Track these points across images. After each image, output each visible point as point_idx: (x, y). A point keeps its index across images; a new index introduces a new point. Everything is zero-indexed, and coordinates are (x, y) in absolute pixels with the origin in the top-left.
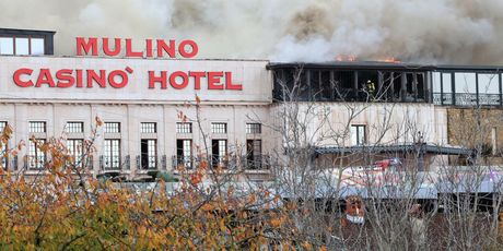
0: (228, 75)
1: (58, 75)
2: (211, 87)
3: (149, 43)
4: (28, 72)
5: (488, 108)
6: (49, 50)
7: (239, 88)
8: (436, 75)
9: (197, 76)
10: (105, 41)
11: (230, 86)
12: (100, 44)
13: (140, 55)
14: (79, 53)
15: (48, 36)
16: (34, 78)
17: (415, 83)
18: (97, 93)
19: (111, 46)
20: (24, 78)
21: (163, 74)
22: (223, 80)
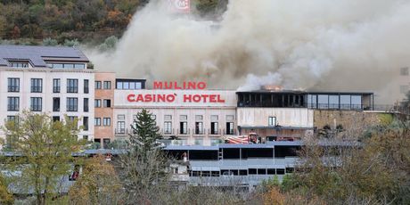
0: (219, 96)
1: (146, 96)
2: (211, 101)
3: (185, 83)
4: (134, 96)
5: (333, 110)
6: (143, 87)
7: (223, 101)
8: (310, 96)
9: (205, 96)
10: (166, 83)
11: (219, 101)
12: (163, 84)
13: (180, 88)
14: (155, 88)
15: (143, 82)
16: (136, 98)
17: (300, 99)
18: (161, 104)
19: (168, 85)
20: (132, 98)
21: (190, 96)
22: (216, 99)
